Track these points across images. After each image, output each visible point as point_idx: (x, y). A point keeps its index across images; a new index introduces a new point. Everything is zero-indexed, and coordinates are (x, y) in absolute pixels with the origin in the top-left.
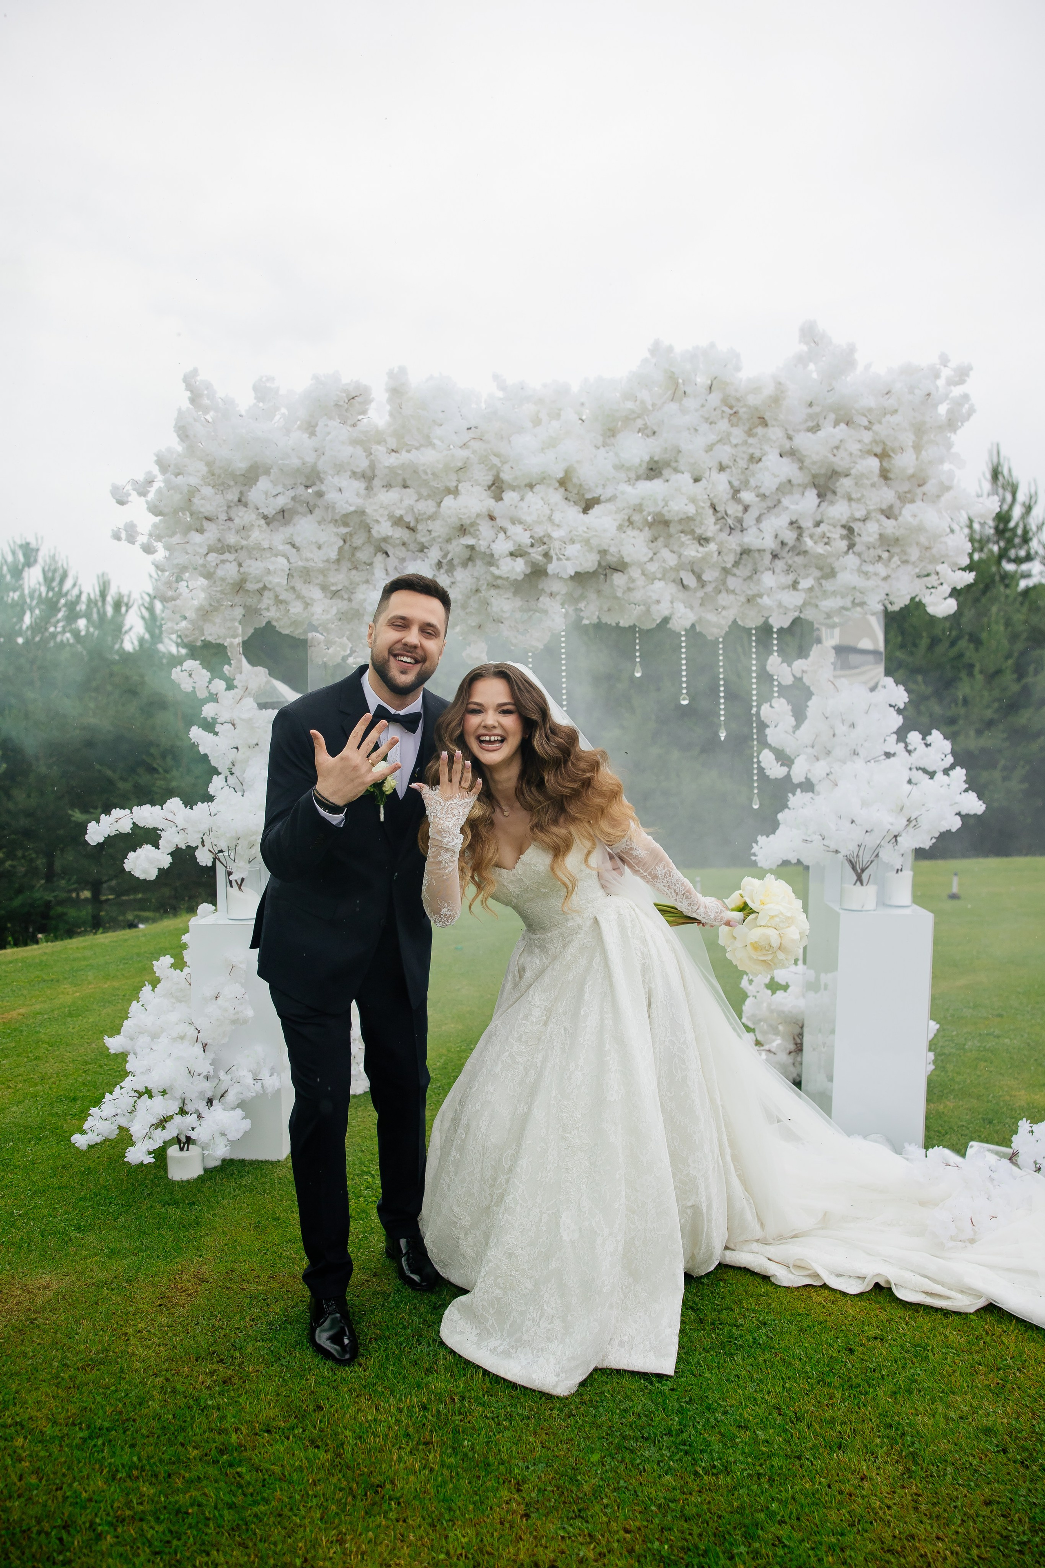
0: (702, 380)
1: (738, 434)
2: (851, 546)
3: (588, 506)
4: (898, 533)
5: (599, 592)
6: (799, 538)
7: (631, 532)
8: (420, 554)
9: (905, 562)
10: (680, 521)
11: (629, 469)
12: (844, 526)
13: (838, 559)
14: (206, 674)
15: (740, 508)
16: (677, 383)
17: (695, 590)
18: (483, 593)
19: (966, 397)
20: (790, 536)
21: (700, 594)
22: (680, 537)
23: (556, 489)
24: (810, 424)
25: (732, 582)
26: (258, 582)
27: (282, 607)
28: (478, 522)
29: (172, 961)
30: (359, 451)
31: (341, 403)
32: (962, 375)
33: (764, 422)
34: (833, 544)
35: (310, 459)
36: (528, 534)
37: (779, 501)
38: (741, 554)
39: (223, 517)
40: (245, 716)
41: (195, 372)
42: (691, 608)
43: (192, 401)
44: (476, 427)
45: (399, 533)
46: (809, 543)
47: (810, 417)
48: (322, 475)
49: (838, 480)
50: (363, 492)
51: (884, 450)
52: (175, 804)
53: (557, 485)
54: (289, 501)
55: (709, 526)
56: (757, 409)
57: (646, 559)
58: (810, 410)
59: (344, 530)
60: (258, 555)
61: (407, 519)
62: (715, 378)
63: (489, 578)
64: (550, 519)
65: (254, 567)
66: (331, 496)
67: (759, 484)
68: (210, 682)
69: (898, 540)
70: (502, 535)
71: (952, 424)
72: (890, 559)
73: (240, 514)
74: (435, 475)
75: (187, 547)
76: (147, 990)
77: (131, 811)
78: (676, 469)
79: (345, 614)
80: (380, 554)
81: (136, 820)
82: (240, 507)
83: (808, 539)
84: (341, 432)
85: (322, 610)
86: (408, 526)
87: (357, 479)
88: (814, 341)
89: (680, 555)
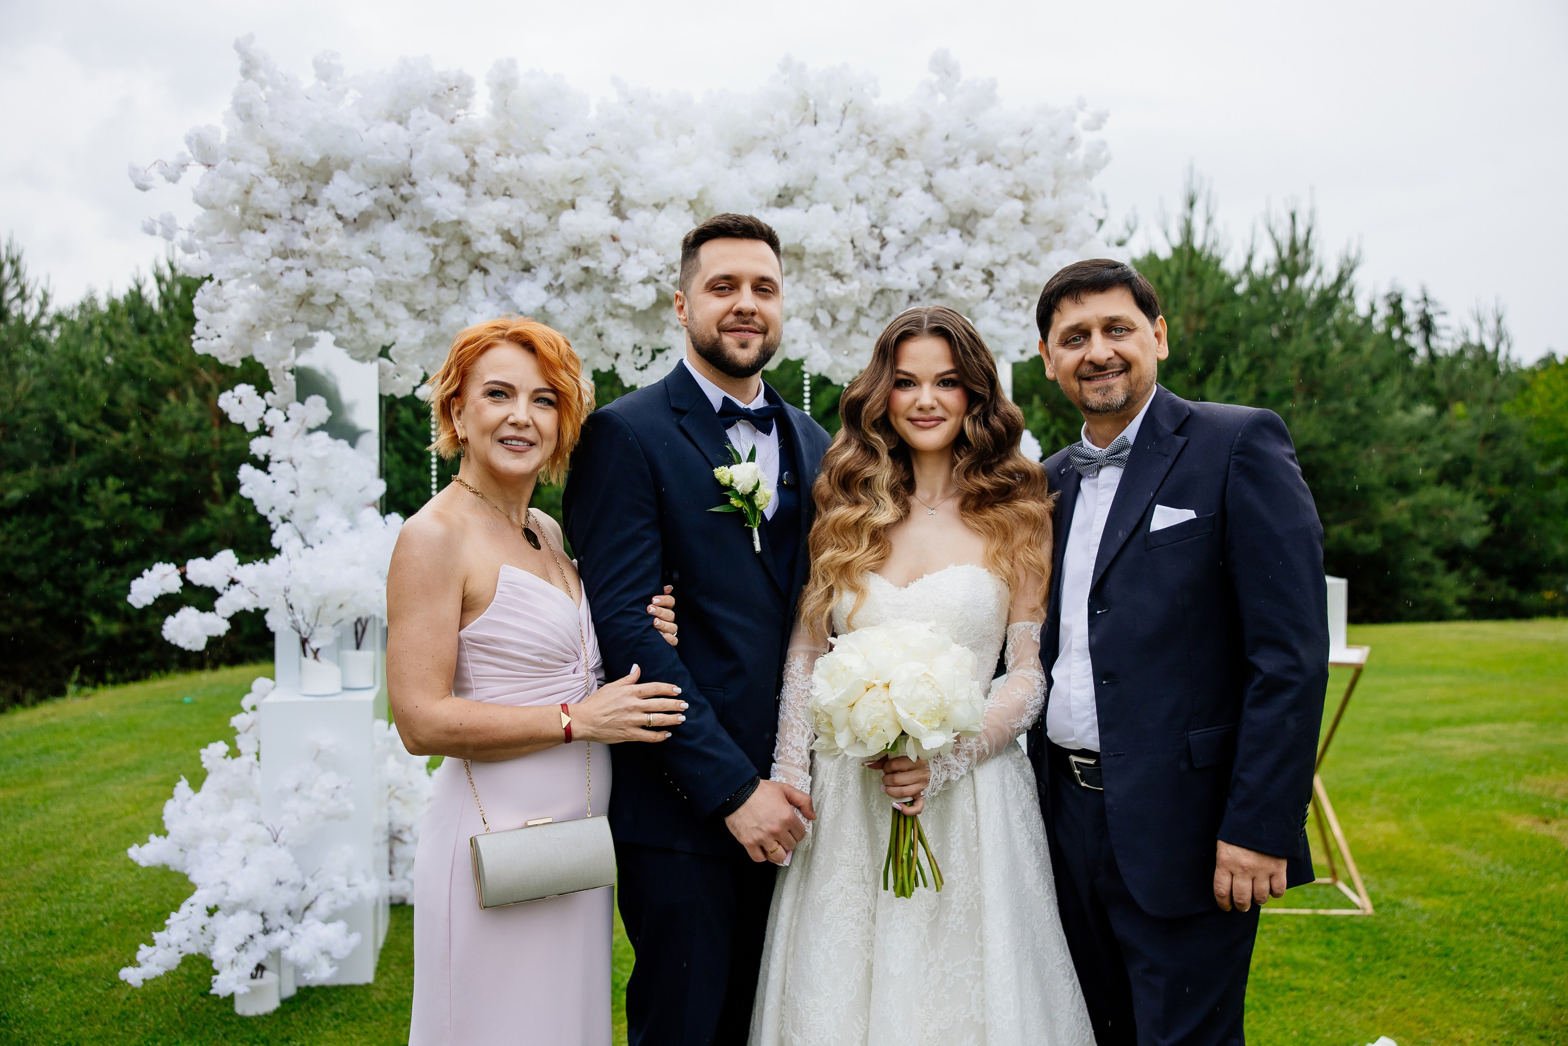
0: (835, 104)
1: (877, 164)
2: (991, 291)
6: (938, 280)
8: (526, 275)
10: (818, 255)
11: (761, 195)
12: (984, 271)
13: (978, 304)
14: (263, 402)
15: (878, 244)
16: (807, 105)
17: (828, 330)
18: (600, 323)
19: (1103, 144)
20: (930, 278)
21: (833, 334)
22: (816, 273)
23: (686, 211)
24: (952, 158)
25: (865, 324)
26: (328, 296)
27: (357, 326)
28: (601, 242)
29: (226, 748)
30: (460, 153)
31: (441, 94)
32: (1099, 121)
33: (904, 155)
34: (973, 288)
35: (403, 155)
36: (661, 259)
37: (917, 240)
38: (876, 294)
39: (287, 215)
40: (319, 454)
43: (246, 69)
44: (593, 135)
45: (505, 249)
46: (951, 286)
47: (947, 152)
48: (415, 177)
49: (977, 221)
50: (464, 198)
51: (1025, 192)
52: (227, 558)
53: (688, 206)
54: (372, 203)
55: (848, 264)
56: (896, 140)
58: (946, 144)
59: (435, 241)
60: (333, 264)
61: (516, 233)
62: (850, 102)
63: (609, 306)
65: (331, 279)
66: (431, 201)
67: (902, 220)
68: (265, 413)
70: (629, 259)
71: (1089, 170)
73: (311, 213)
74: (552, 187)
75: (245, 248)
76: (183, 786)
77: (181, 565)
78: (808, 198)
79: (430, 338)
80: (476, 272)
81: (189, 577)
82: (308, 207)
83: (949, 282)
84: (438, 127)
85: (408, 333)
86: (515, 241)
87: (455, 182)
88: (945, 71)
89: (817, 292)
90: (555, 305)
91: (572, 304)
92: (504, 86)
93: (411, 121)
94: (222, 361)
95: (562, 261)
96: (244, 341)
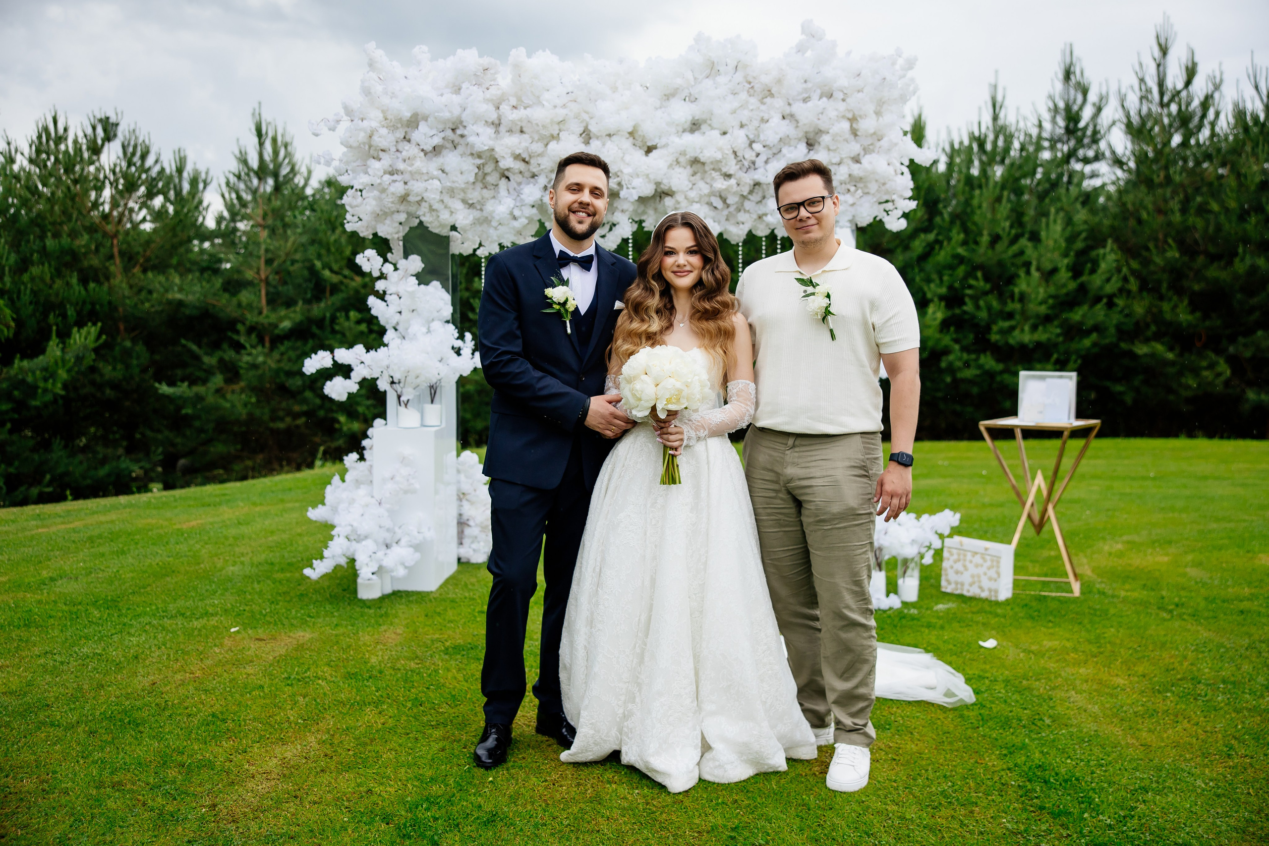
0: (731, 62)
1: (754, 101)
3: (649, 150)
4: (861, 174)
5: (656, 210)
7: (678, 170)
8: (532, 180)
9: (868, 193)
10: (712, 163)
11: (677, 125)
14: (381, 260)
15: (754, 154)
16: (713, 63)
17: (722, 210)
21: (726, 212)
22: (711, 174)
23: (627, 138)
24: (806, 95)
25: (748, 205)
27: (434, 213)
29: (358, 456)
30: (492, 108)
31: (479, 74)
32: (910, 64)
33: (772, 95)
35: (457, 112)
38: (755, 185)
39: (393, 149)
40: (410, 289)
42: (719, 222)
43: (370, 64)
44: (572, 93)
45: (518, 165)
47: (806, 90)
48: (465, 124)
49: (822, 136)
50: (493, 136)
51: (854, 115)
52: (359, 348)
53: (628, 135)
54: (441, 140)
55: (732, 167)
56: (766, 85)
57: (687, 189)
58: (805, 86)
59: (479, 162)
60: (418, 178)
61: (524, 156)
62: (741, 60)
64: (622, 158)
65: (417, 187)
66: (472, 139)
67: (766, 138)
68: (382, 266)
69: (861, 178)
71: (903, 99)
72: (857, 190)
73: (406, 148)
74: (544, 127)
75: (369, 170)
76: (336, 479)
77: (332, 352)
78: (710, 125)
79: (478, 219)
80: (503, 179)
81: (336, 358)
82: (406, 143)
84: (478, 94)
85: (463, 217)
86: (524, 160)
87: (488, 126)
88: (811, 34)
89: (711, 186)
92: (517, 66)
93: (462, 91)
94: (361, 235)
96: (373, 223)
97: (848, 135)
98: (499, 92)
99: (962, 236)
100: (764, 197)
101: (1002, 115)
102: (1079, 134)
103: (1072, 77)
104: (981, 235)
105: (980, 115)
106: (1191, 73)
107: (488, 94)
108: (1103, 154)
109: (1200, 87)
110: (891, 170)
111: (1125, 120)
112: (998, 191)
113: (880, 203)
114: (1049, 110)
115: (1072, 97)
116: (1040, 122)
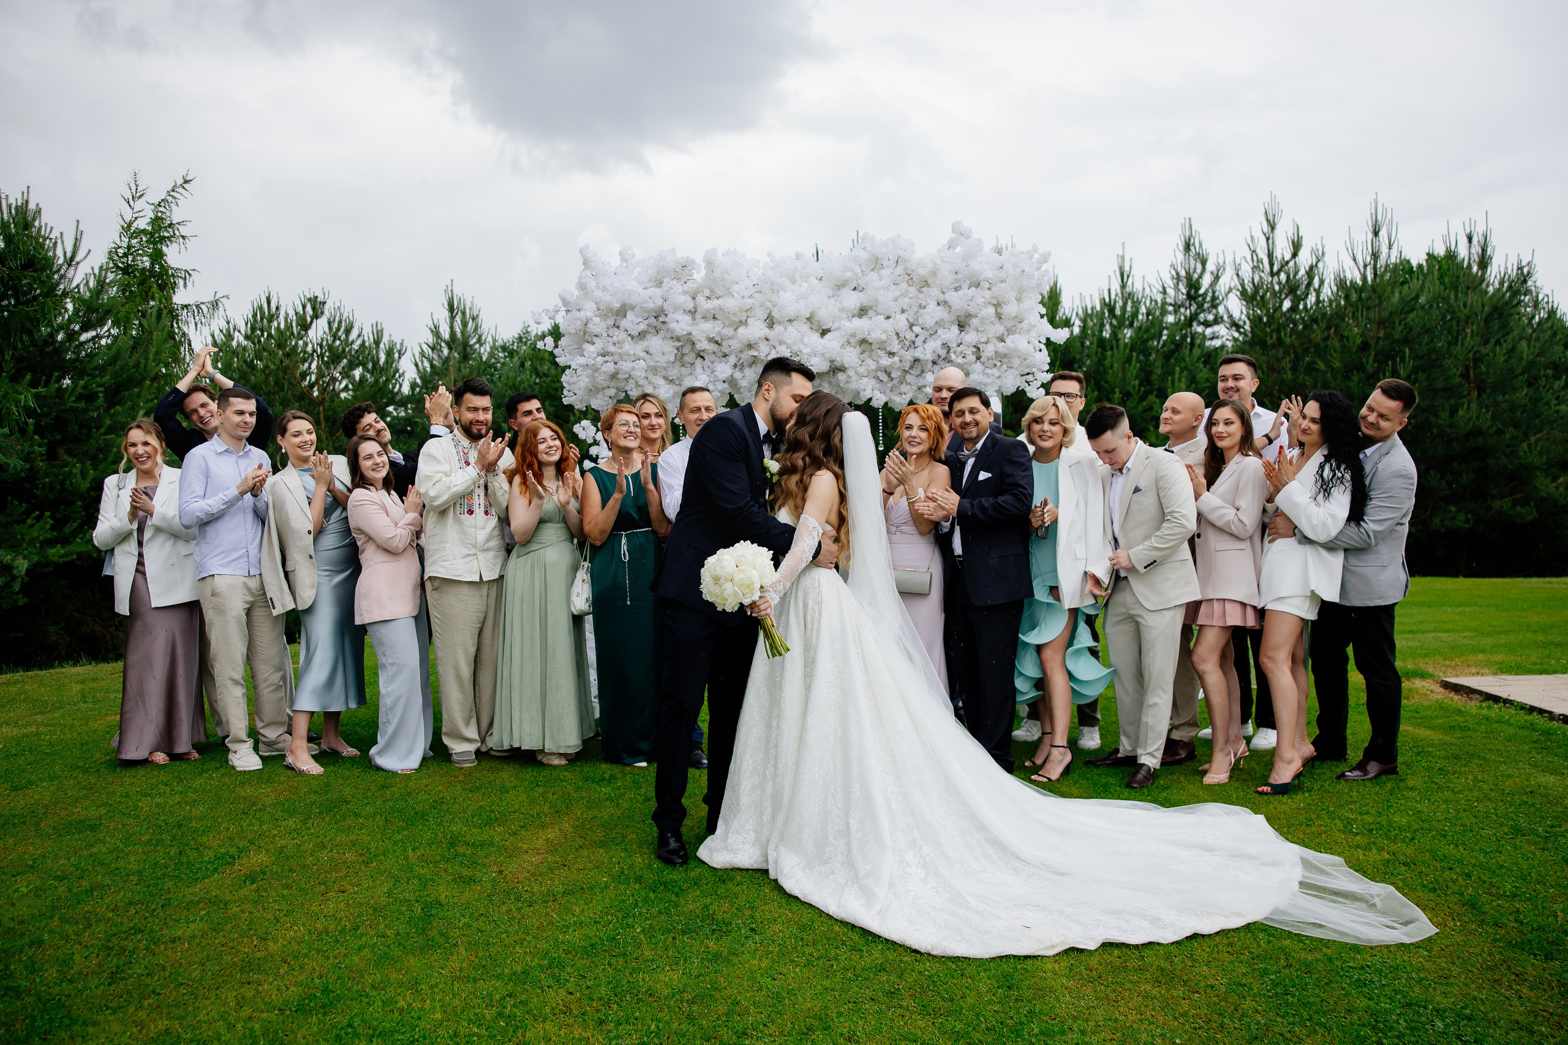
0: (893, 259)
1: (913, 291)
2: (978, 358)
3: (824, 333)
4: (1006, 351)
5: (830, 383)
6: (948, 352)
7: (849, 349)
8: (724, 359)
9: (1011, 367)
10: (878, 343)
11: (848, 311)
12: (975, 346)
15: (914, 335)
16: (878, 258)
17: (887, 383)
19: (1047, 271)
20: (943, 353)
21: (890, 385)
22: (877, 352)
23: (805, 323)
24: (957, 285)
25: (909, 378)
28: (760, 342)
30: (689, 299)
31: (679, 270)
32: (1045, 258)
33: (928, 285)
34: (967, 357)
35: (659, 302)
37: (936, 332)
38: (914, 362)
39: (605, 334)
41: (587, 246)
42: (884, 395)
43: (585, 264)
44: (757, 285)
45: (712, 347)
46: (953, 356)
47: (957, 280)
48: (666, 313)
49: (970, 320)
50: (690, 322)
51: (998, 302)
53: (806, 321)
54: (646, 326)
55: (895, 346)
56: (923, 277)
57: (857, 365)
58: (956, 277)
59: (678, 344)
60: (627, 359)
62: (900, 257)
64: (802, 340)
65: (625, 366)
66: (673, 325)
67: (924, 322)
69: (1005, 355)
70: (773, 351)
72: (1002, 365)
73: (616, 333)
74: (734, 314)
75: (584, 353)
78: (875, 311)
80: (699, 358)
82: (615, 329)
83: (952, 355)
84: (678, 287)
85: (665, 392)
86: (717, 342)
87: (686, 314)
88: (960, 233)
89: (878, 363)
90: (738, 375)
91: (747, 374)
92: (710, 264)
93: (663, 285)
94: (577, 408)
95: (741, 351)
96: (587, 397)
97: (993, 319)
98: (695, 286)
99: (1096, 393)
100: (923, 372)
101: (1129, 283)
102: (1200, 299)
103: (1192, 248)
104: (1114, 393)
105: (1110, 284)
106: (1296, 247)
107: (686, 288)
108: (1222, 318)
109: (1305, 259)
110: (1031, 347)
111: (1240, 288)
112: (1127, 351)
113: (1022, 375)
114: (1173, 278)
115: (1192, 266)
116: (1164, 288)
